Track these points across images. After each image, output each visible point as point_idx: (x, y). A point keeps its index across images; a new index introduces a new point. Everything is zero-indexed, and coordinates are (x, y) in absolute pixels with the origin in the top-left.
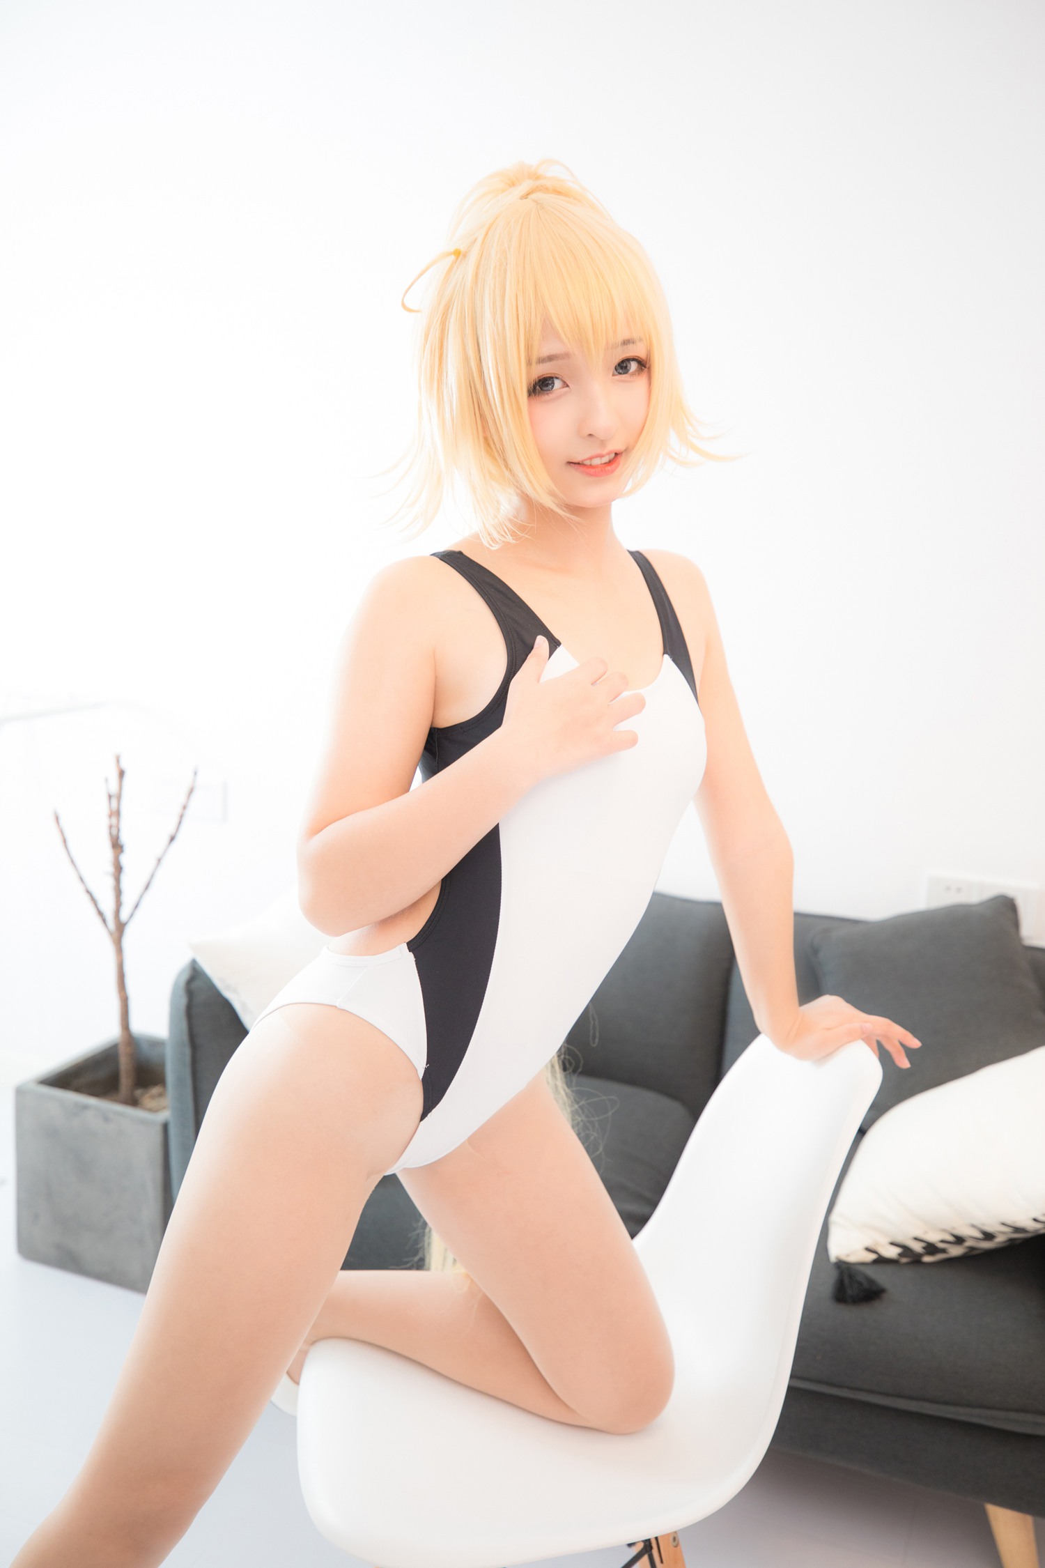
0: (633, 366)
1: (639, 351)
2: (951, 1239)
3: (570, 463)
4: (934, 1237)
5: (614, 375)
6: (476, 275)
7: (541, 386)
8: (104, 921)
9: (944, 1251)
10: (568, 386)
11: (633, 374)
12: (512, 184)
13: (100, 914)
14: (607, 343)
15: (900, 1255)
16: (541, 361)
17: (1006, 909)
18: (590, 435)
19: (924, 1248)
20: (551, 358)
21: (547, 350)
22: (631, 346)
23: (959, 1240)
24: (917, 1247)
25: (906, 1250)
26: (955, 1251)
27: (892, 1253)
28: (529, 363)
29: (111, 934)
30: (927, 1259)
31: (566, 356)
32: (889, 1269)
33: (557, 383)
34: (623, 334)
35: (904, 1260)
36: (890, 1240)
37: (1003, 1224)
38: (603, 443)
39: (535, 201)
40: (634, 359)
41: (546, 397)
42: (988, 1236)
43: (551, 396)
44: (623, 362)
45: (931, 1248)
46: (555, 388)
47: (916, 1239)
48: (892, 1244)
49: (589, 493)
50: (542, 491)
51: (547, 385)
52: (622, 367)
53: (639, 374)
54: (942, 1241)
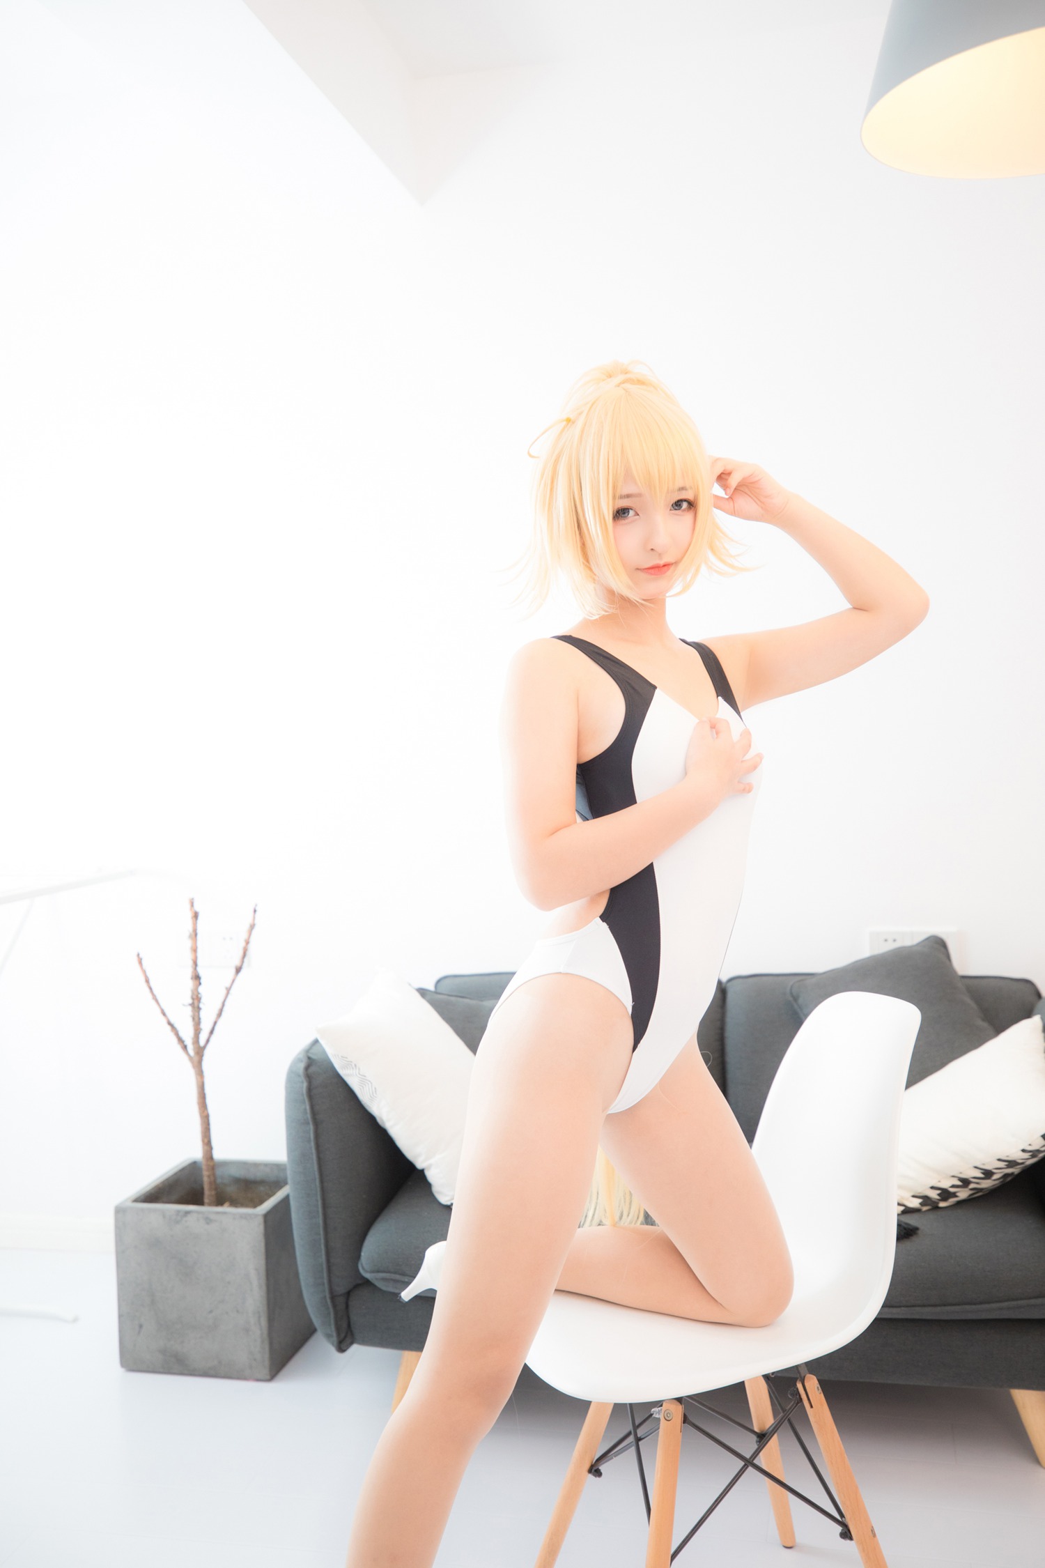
0: (685, 505)
1: (689, 495)
2: (959, 1183)
3: (638, 569)
4: (946, 1184)
5: (670, 510)
6: (581, 436)
7: (621, 513)
8: (185, 1047)
9: (954, 1195)
10: (638, 515)
11: (684, 510)
12: (610, 376)
13: (181, 1041)
14: (668, 487)
15: (921, 1204)
16: (622, 497)
17: (938, 945)
18: (652, 549)
19: (939, 1195)
20: (628, 496)
21: (626, 491)
22: (684, 492)
23: (965, 1182)
24: (934, 1195)
25: (926, 1200)
26: (963, 1194)
27: (915, 1203)
28: (614, 497)
29: (191, 1058)
30: (942, 1204)
31: (639, 495)
32: (916, 1216)
33: (631, 513)
34: (679, 483)
35: (925, 1209)
36: (912, 1194)
37: (999, 1160)
38: (660, 555)
39: (624, 389)
40: (685, 500)
41: (623, 522)
42: (988, 1174)
43: (627, 521)
44: (678, 501)
45: (945, 1195)
46: (630, 515)
47: (932, 1188)
48: (914, 1196)
49: (651, 586)
50: (621, 584)
51: (624, 513)
52: (677, 504)
53: (688, 511)
54: (953, 1186)
